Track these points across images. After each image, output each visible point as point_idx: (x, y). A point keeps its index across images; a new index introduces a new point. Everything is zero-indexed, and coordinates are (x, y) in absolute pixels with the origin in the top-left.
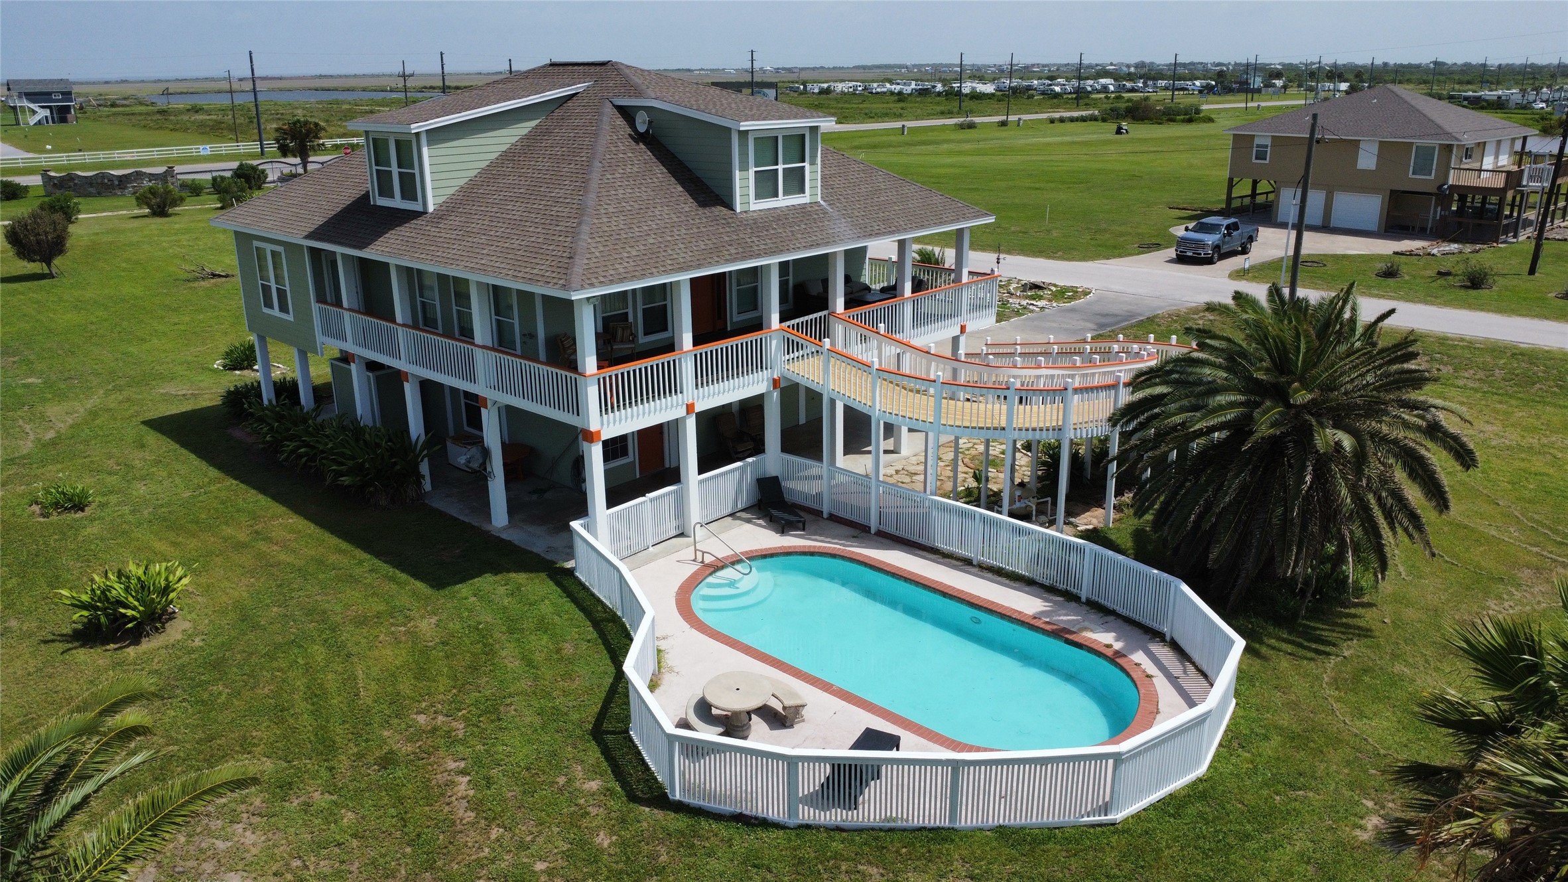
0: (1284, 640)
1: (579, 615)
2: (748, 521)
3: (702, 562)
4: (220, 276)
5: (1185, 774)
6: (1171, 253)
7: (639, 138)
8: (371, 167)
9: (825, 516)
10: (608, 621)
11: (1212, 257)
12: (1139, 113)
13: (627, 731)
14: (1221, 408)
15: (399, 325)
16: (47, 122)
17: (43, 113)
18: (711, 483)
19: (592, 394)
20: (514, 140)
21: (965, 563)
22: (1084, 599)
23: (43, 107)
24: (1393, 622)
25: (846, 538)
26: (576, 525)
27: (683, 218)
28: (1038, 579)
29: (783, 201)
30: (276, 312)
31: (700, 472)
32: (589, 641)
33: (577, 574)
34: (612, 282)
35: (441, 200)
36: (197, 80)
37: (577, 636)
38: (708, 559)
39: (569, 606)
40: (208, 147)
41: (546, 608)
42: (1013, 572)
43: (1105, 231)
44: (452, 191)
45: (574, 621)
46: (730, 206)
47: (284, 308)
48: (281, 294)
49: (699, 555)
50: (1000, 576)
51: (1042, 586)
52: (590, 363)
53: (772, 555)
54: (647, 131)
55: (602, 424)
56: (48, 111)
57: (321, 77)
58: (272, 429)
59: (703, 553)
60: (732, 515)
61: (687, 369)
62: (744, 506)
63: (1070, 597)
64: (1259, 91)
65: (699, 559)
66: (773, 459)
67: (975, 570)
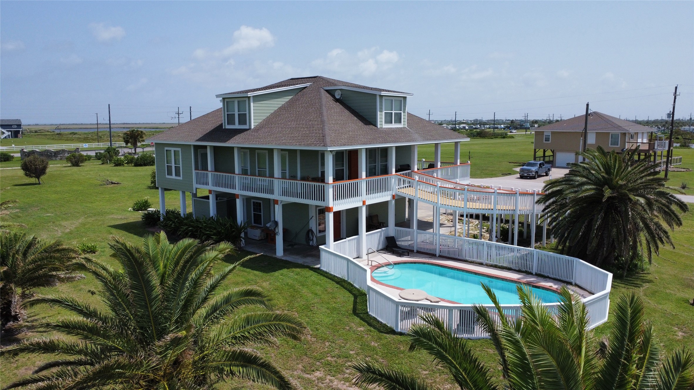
0: (620, 283)
2: (384, 253)
3: (371, 265)
4: (115, 183)
5: (601, 320)
6: (518, 175)
7: (337, 100)
8: (224, 113)
9: (415, 251)
11: (535, 176)
12: (481, 135)
13: (367, 313)
14: (587, 190)
15: (236, 174)
16: (9, 137)
17: (7, 134)
18: (370, 236)
19: (330, 192)
20: (283, 103)
21: (481, 264)
22: (534, 273)
23: (8, 131)
24: (659, 278)
25: (427, 258)
26: (321, 247)
27: (360, 128)
28: (513, 268)
29: (394, 126)
30: (174, 177)
31: (367, 232)
32: (337, 287)
33: (322, 269)
34: (341, 145)
35: (256, 124)
36: (69, 124)
37: (331, 286)
38: (374, 264)
39: (322, 277)
40: (87, 144)
41: (313, 278)
42: (502, 266)
43: (486, 169)
44: (260, 121)
45: (328, 282)
46: (375, 125)
47: (177, 174)
48: (177, 169)
49: (370, 262)
50: (496, 268)
51: (515, 270)
52: (330, 179)
54: (340, 98)
55: (334, 205)
56: (10, 133)
57: (124, 124)
58: (174, 222)
59: (372, 261)
60: (377, 251)
61: (363, 186)
62: (381, 248)
63: (528, 273)
64: (529, 128)
65: (370, 264)
66: (391, 230)
67: (485, 266)
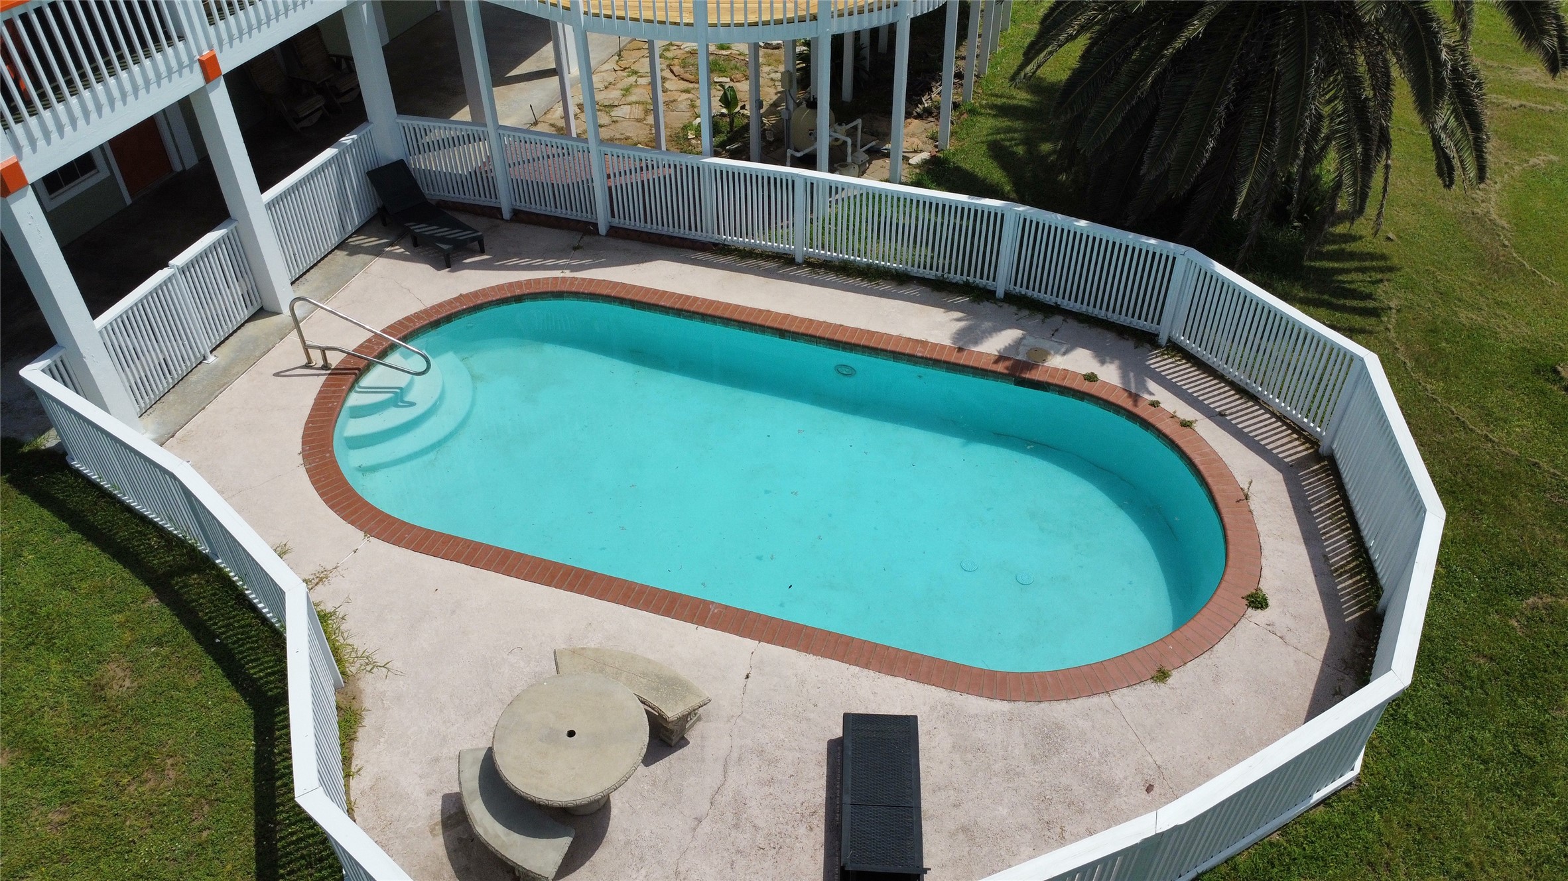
1: (114, 571)
2: (377, 252)
3: (326, 366)
9: (507, 215)
10: (185, 571)
18: (287, 198)
21: (784, 263)
22: (1000, 293)
26: (34, 373)
28: (915, 271)
31: (264, 188)
32: (159, 643)
33: (76, 464)
37: (128, 636)
38: (335, 359)
39: (86, 552)
42: (869, 266)
45: (109, 595)
49: (313, 351)
50: (848, 275)
51: (923, 281)
53: (449, 319)
55: (17, 147)
59: (319, 345)
60: (341, 246)
62: (357, 222)
63: (977, 293)
65: (317, 360)
66: (386, 128)
67: (804, 272)
